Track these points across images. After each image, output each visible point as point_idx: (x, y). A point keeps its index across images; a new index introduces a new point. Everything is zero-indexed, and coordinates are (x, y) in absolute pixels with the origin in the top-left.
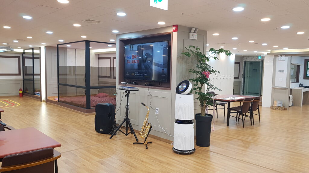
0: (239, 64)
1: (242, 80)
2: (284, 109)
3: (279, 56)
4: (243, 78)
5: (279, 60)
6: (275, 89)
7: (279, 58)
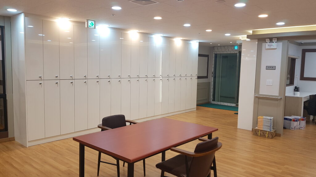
0: (207, 58)
1: (212, 81)
2: (275, 135)
3: (268, 40)
4: (213, 78)
5: (267, 47)
6: (260, 100)
7: (267, 44)
